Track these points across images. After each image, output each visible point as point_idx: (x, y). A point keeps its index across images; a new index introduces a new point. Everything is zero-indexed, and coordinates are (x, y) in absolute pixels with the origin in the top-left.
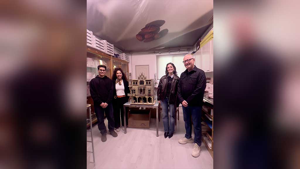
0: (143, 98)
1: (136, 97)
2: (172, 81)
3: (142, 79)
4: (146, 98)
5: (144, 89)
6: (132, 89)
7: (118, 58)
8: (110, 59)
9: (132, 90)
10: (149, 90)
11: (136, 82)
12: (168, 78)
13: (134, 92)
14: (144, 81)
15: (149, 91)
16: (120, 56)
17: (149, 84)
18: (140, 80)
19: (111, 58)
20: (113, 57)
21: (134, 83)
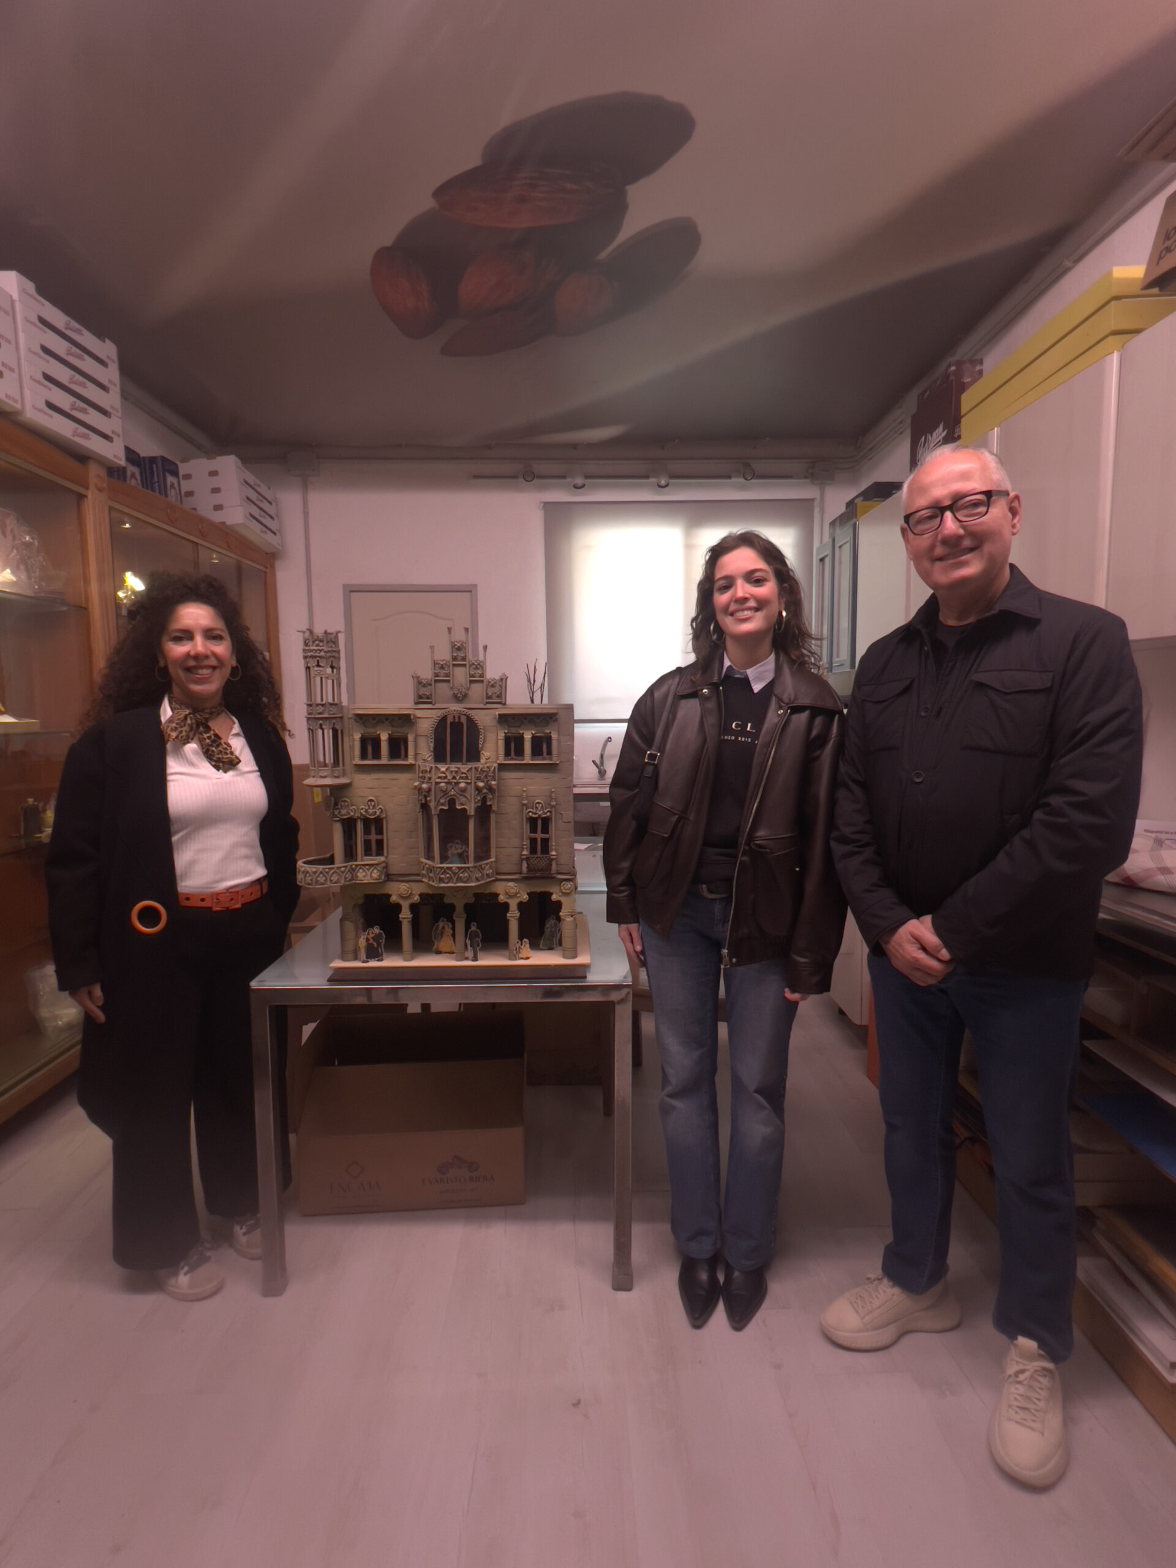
0: (467, 907)
1: (398, 891)
2: (758, 726)
3: (455, 707)
4: (506, 906)
5: (484, 812)
6: (345, 813)
7: (172, 493)
8: (81, 497)
9: (349, 825)
10: (533, 822)
11: (399, 732)
12: (714, 686)
13: (367, 844)
14: (485, 718)
15: (540, 824)
16: (186, 486)
17: (537, 751)
18: (436, 715)
19: (93, 480)
20: (115, 472)
21: (370, 746)
